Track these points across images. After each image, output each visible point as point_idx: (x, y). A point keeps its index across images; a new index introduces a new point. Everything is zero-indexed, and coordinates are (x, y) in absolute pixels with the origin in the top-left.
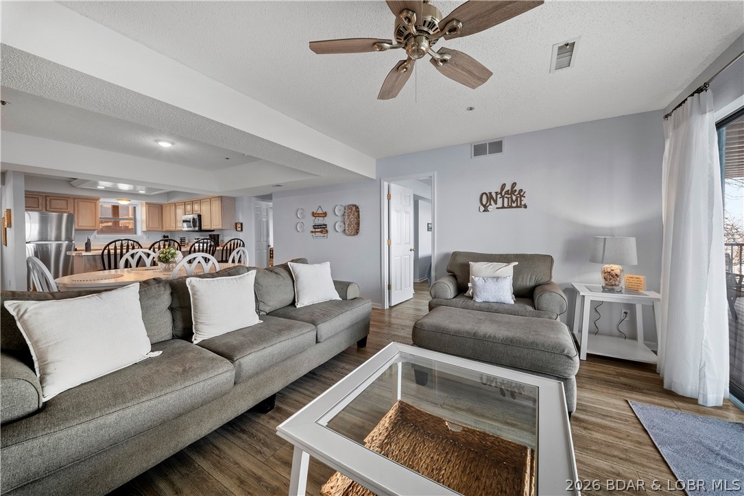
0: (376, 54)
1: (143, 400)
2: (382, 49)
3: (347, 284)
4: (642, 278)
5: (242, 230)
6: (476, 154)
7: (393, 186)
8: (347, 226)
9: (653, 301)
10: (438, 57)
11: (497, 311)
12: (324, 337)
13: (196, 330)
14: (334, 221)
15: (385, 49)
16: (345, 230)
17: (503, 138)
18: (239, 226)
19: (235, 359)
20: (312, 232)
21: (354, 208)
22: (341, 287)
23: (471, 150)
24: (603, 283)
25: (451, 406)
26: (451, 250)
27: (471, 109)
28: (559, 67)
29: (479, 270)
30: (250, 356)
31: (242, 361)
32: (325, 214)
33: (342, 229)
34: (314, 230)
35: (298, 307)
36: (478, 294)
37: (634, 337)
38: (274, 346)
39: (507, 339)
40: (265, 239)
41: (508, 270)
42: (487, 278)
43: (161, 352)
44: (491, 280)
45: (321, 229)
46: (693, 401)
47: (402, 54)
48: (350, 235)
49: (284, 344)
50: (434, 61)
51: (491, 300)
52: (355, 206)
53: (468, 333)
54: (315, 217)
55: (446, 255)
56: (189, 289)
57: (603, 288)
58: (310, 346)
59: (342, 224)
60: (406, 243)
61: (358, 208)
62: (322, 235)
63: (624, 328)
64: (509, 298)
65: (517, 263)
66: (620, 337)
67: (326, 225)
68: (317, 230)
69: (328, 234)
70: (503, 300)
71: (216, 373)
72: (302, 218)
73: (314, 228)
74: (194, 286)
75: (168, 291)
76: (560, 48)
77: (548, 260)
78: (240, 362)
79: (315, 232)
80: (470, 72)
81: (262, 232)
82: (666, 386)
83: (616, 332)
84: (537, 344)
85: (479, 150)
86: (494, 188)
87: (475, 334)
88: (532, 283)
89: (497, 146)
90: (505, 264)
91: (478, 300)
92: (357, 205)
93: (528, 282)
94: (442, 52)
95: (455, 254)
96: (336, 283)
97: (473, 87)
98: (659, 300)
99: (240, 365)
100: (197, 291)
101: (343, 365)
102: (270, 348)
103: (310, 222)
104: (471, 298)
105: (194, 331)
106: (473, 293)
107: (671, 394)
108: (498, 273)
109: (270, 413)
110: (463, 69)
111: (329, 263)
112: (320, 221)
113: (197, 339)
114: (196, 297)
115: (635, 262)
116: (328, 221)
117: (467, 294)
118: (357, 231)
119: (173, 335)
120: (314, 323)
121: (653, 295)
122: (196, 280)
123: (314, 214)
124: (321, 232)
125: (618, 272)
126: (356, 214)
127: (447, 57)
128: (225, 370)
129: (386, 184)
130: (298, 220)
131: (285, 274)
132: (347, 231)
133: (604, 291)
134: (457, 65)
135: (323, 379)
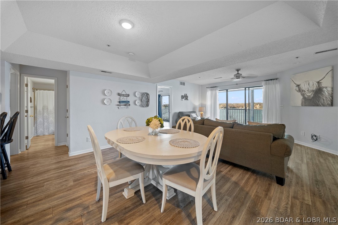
6: (181, 84)
8: (143, 102)
20: (118, 105)
32: (128, 95)
33: (140, 104)
34: (119, 104)
54: (120, 96)
59: (140, 101)
61: (148, 94)
62: (126, 107)
67: (129, 101)
68: (121, 104)
69: (130, 106)
72: (110, 96)
73: (120, 103)
79: (120, 105)
92: (148, 92)
112: (124, 99)
116: (131, 99)
118: (148, 105)
123: (119, 94)
124: (125, 105)
130: (105, 97)
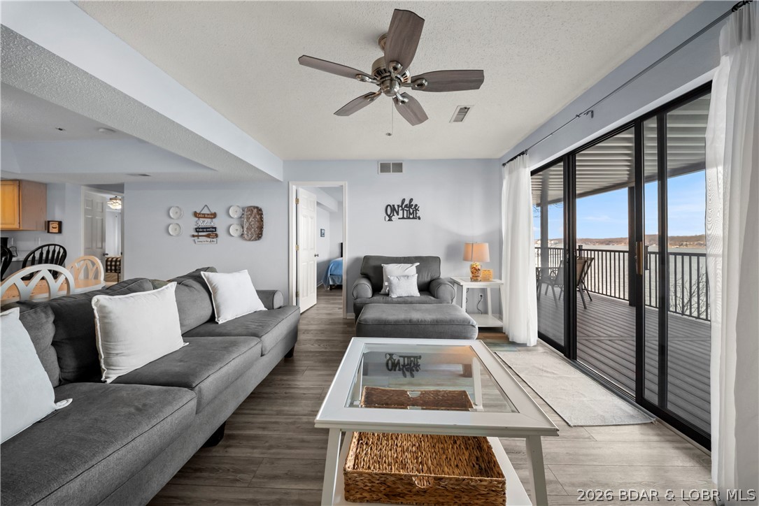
0: (356, 82)
1: (109, 453)
2: (363, 80)
3: (273, 293)
4: (492, 270)
5: (60, 231)
6: (382, 171)
7: (301, 191)
8: (245, 229)
9: (500, 285)
10: (401, 98)
11: (411, 303)
12: (268, 349)
13: (108, 364)
14: (229, 224)
15: (366, 81)
16: (242, 234)
17: (403, 161)
18: (54, 225)
19: (194, 385)
20: (193, 236)
21: (255, 211)
22: (266, 296)
23: (377, 168)
24: (471, 275)
25: (396, 384)
26: (362, 254)
27: (389, 134)
28: (456, 121)
29: (391, 271)
30: (210, 379)
31: (203, 385)
32: (214, 216)
33: (239, 233)
34: (196, 234)
35: (220, 323)
36: (394, 291)
37: (486, 312)
38: (229, 364)
39: (434, 320)
40: (99, 245)
41: (412, 269)
42: (400, 276)
43: (71, 400)
44: (402, 278)
45: (211, 232)
46: (524, 345)
47: (375, 88)
48: (250, 240)
49: (237, 360)
50: (396, 100)
51: (404, 295)
52: (257, 208)
53: (405, 321)
54: (199, 218)
55: (357, 260)
56: (95, 312)
57: (471, 279)
58: (257, 359)
59: (239, 228)
60: (311, 249)
61: (260, 210)
62: (209, 240)
63: (481, 307)
64: (416, 293)
65: (418, 264)
66: (479, 313)
67: (215, 228)
68: (200, 234)
69: (219, 239)
70: (412, 294)
71: (181, 404)
72: (178, 218)
73: (197, 231)
74: (105, 307)
75: (52, 318)
76: (461, 109)
77: (437, 259)
78: (200, 387)
79: (198, 236)
80: (415, 114)
81: (96, 235)
82: (510, 340)
83: (477, 311)
84: (453, 321)
85: (385, 168)
86: (396, 202)
87: (410, 321)
88: (429, 279)
89: (398, 167)
90: (410, 265)
91: (394, 296)
92: (260, 206)
93: (427, 279)
94: (404, 95)
95: (367, 258)
96: (258, 292)
97: (413, 124)
98: (502, 284)
99: (200, 391)
100: (110, 312)
101: (280, 377)
102: (226, 367)
103: (192, 223)
104: (388, 295)
105: (103, 367)
106: (389, 291)
107: (514, 344)
108: (406, 273)
109: (220, 443)
110: (412, 111)
111: (246, 271)
112: (206, 223)
113: (110, 376)
114: (106, 321)
115: (488, 260)
116: (219, 223)
117: (382, 292)
118: (259, 236)
119: (60, 380)
120: (256, 335)
121: (498, 281)
122: (105, 299)
123: (196, 214)
124: (208, 236)
125: (479, 267)
126: (258, 217)
127: (406, 100)
128: (189, 399)
129: (294, 188)
130: (170, 221)
131: (198, 286)
132: (246, 236)
133: (471, 281)
134: (409, 107)
135: (265, 395)
